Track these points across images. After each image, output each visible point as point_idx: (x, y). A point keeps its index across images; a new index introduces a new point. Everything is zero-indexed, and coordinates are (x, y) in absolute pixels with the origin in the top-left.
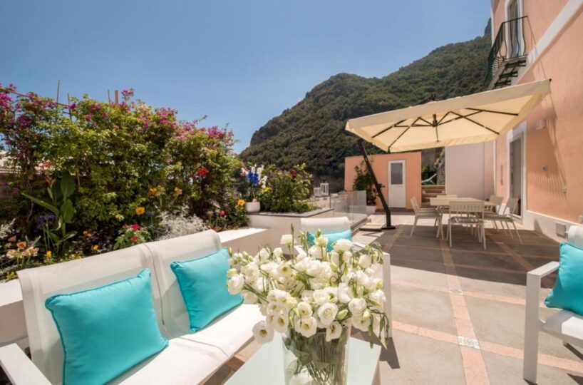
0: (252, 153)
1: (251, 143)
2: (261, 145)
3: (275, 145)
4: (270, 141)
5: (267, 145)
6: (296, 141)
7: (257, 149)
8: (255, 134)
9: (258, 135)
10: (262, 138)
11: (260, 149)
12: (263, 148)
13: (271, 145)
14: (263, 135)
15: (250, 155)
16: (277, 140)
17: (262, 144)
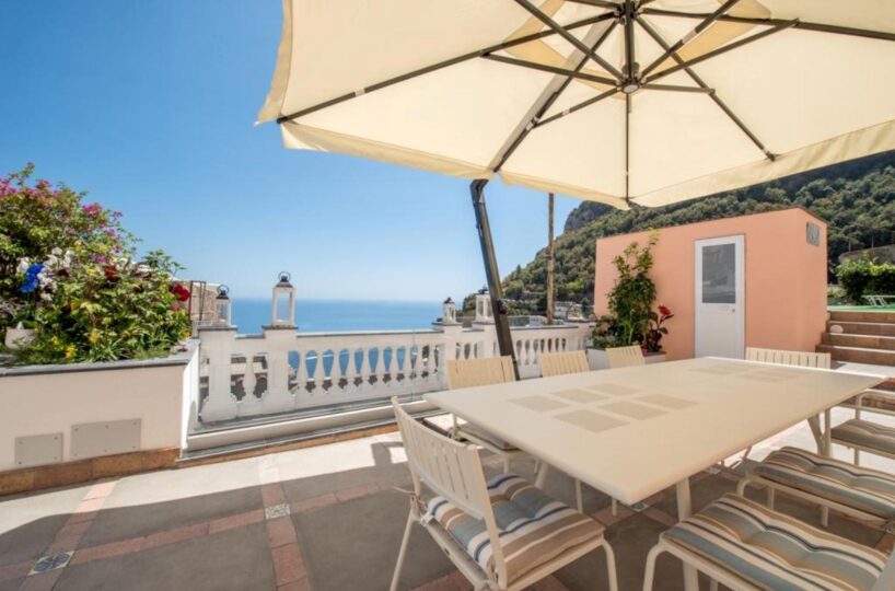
0: (566, 245)
1: (565, 229)
2: (580, 231)
3: (605, 229)
4: (596, 224)
5: (592, 230)
6: (646, 220)
7: (573, 238)
8: (572, 214)
9: (577, 216)
10: (583, 219)
11: (580, 238)
12: (585, 236)
13: (598, 231)
14: (585, 214)
15: (563, 247)
16: (610, 221)
17: (583, 229)
